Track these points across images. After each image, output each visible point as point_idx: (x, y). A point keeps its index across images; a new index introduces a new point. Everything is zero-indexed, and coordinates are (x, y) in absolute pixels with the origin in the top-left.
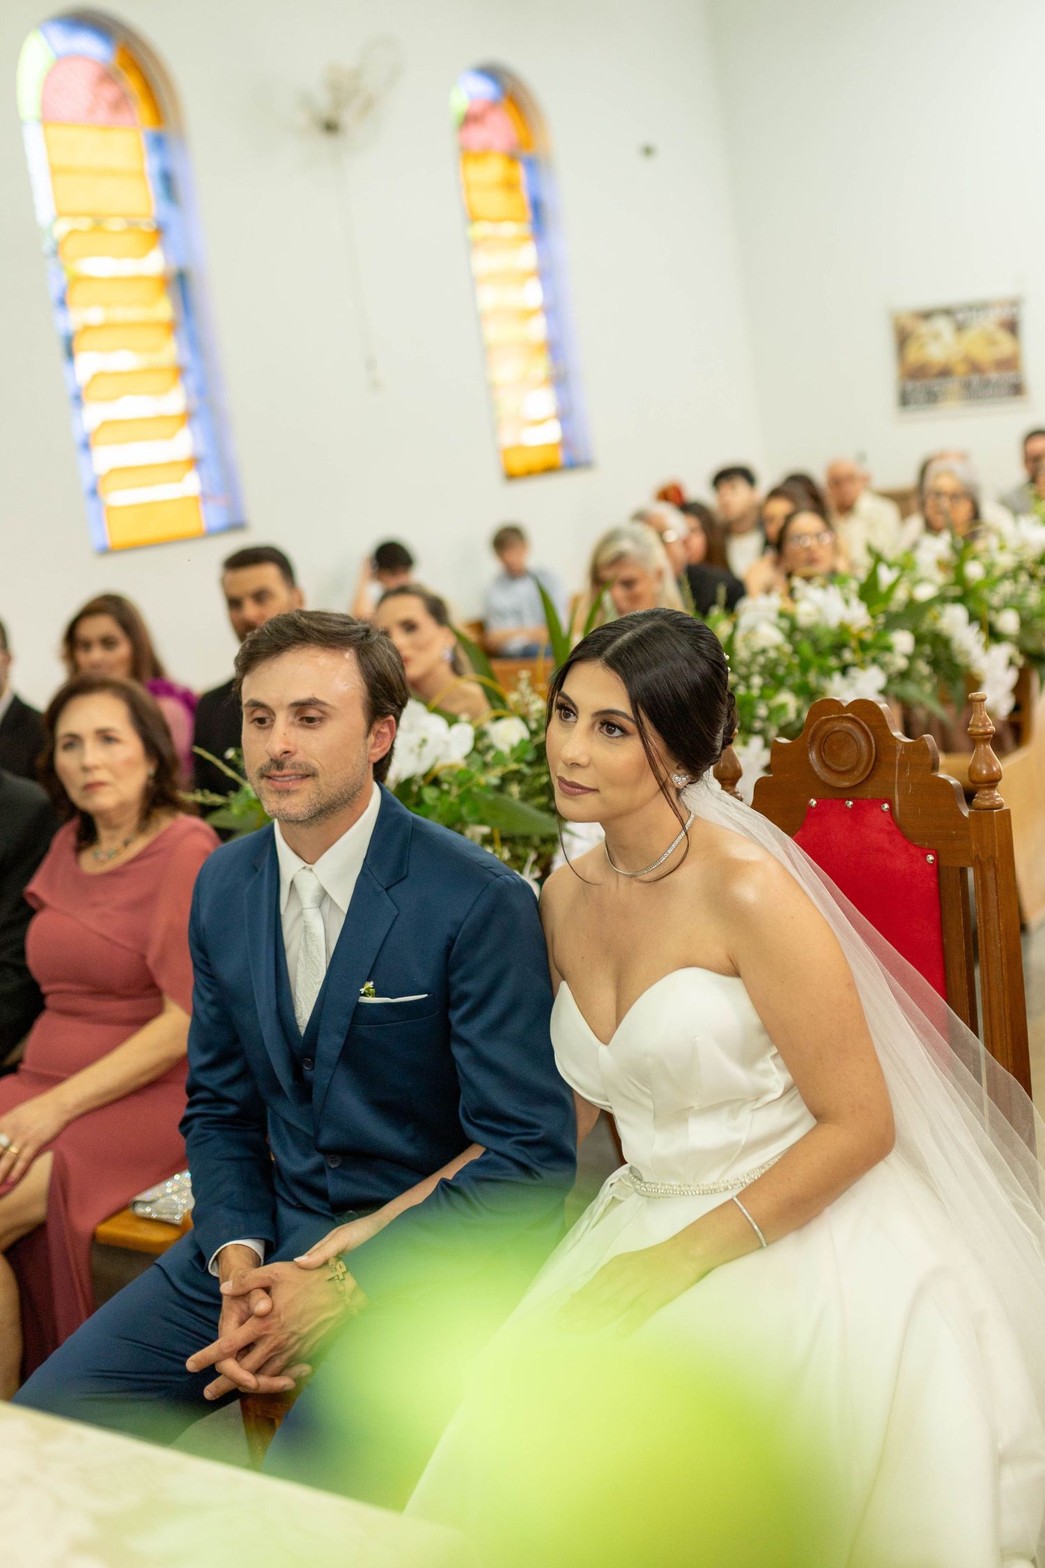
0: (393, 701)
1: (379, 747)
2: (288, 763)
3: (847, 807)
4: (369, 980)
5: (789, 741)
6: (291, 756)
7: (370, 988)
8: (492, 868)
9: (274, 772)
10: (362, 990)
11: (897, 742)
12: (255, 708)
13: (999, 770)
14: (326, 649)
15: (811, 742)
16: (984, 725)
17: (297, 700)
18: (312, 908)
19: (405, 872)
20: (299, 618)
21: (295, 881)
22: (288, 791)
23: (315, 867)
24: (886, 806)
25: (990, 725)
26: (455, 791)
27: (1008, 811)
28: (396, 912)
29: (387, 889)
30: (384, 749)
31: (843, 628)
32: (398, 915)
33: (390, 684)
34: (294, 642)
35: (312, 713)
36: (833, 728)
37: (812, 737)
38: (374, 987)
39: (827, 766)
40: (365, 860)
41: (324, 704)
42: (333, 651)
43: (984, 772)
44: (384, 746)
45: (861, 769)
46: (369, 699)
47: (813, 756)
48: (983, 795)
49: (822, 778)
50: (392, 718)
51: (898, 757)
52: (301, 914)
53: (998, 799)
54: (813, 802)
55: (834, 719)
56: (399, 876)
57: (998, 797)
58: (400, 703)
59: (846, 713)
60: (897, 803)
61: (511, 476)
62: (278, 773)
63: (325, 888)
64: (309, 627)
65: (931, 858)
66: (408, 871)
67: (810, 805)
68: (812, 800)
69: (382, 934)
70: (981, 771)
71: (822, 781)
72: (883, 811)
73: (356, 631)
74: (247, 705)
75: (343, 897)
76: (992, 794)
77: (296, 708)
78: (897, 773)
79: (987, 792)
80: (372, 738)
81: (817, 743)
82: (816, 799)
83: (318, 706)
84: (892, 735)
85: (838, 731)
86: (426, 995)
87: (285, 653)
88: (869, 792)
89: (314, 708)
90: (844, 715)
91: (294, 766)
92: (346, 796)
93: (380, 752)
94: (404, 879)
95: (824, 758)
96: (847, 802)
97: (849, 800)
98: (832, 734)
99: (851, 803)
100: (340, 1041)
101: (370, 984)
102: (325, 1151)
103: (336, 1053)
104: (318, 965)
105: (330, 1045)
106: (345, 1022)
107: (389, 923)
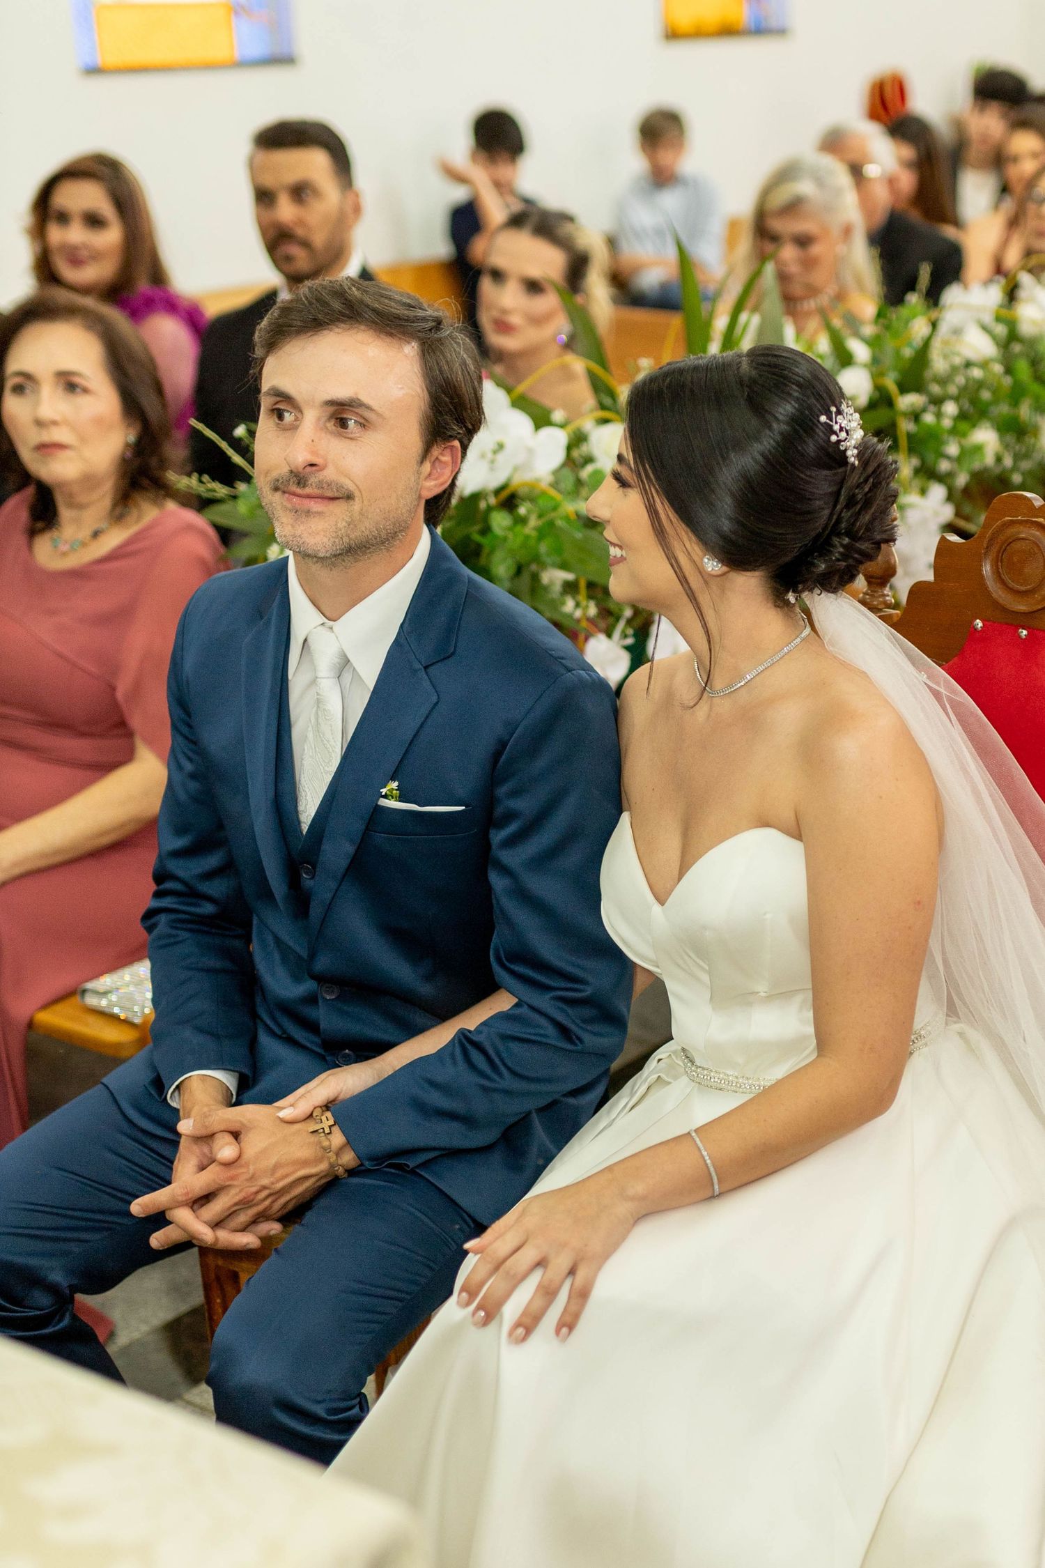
0: (461, 421)
1: (436, 479)
2: (313, 480)
3: (1019, 637)
5: (964, 541)
6: (318, 471)
7: (393, 789)
8: (562, 658)
9: (294, 488)
12: (278, 399)
14: (382, 336)
15: (987, 548)
17: (335, 398)
18: (328, 678)
19: (453, 648)
20: (350, 289)
21: (309, 640)
22: (308, 511)
23: (336, 625)
26: (533, 522)
28: (434, 699)
29: (426, 668)
30: (442, 484)
32: (437, 703)
33: (459, 396)
34: (339, 320)
35: (350, 415)
36: (1019, 533)
37: (989, 542)
38: (399, 788)
39: (1003, 583)
40: (402, 625)
41: (368, 408)
42: (388, 339)
44: (442, 480)
46: (429, 412)
47: (987, 569)
49: (995, 595)
50: (456, 443)
52: (314, 682)
54: (979, 624)
55: (1021, 522)
56: (443, 653)
58: (470, 427)
59: (1037, 517)
61: (673, 35)
62: (299, 491)
63: (348, 656)
64: (361, 302)
66: (456, 648)
67: (974, 627)
68: (978, 621)
69: (415, 724)
71: (993, 600)
73: (424, 319)
74: (268, 393)
75: (369, 671)
77: (332, 409)
80: (427, 466)
81: (995, 549)
82: (983, 620)
83: (361, 411)
85: (1023, 539)
86: (463, 808)
87: (325, 332)
89: (355, 413)
90: (1034, 520)
91: (320, 485)
92: (383, 535)
93: (435, 486)
94: (448, 657)
95: (1000, 570)
96: (1020, 630)
97: (1023, 629)
98: (1013, 541)
99: (1025, 632)
100: (350, 849)
101: (394, 785)
102: (320, 979)
103: (344, 863)
104: (331, 751)
105: (337, 853)
106: (358, 827)
107: (424, 711)
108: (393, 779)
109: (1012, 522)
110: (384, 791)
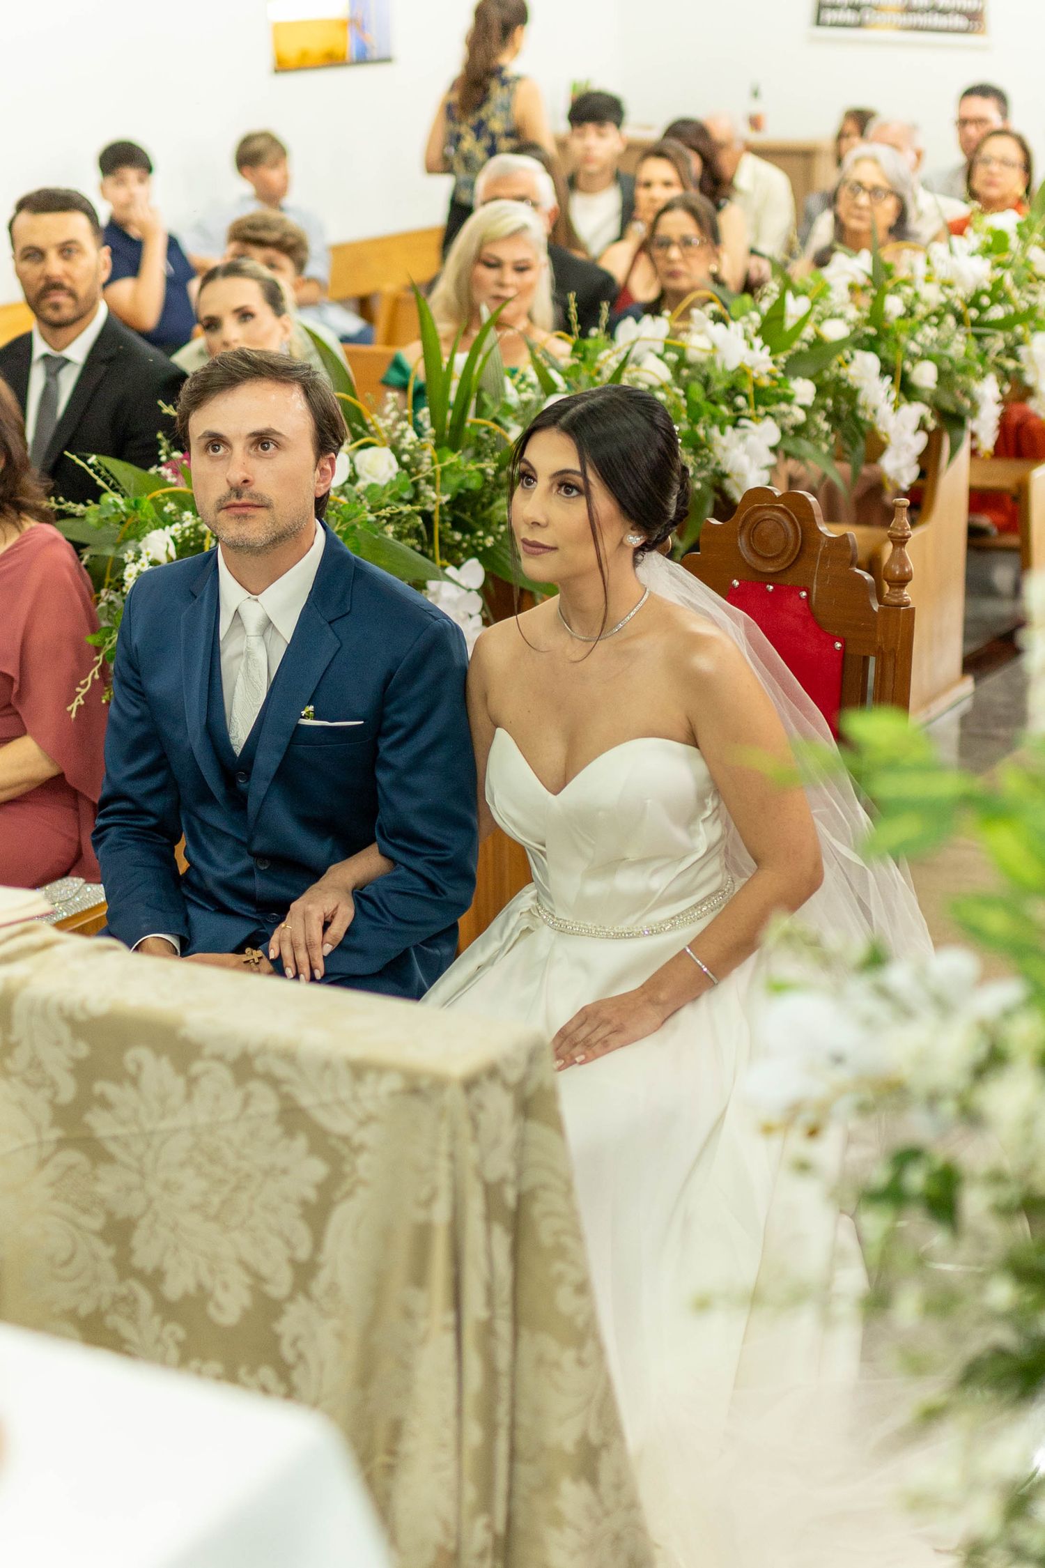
0: (336, 437)
1: (323, 482)
2: (245, 493)
3: (767, 591)
5: (721, 523)
6: (251, 486)
7: (310, 711)
8: (432, 611)
9: (233, 502)
11: (822, 535)
12: (212, 438)
13: (911, 572)
14: (278, 383)
15: (741, 527)
16: (903, 530)
17: (254, 431)
18: (255, 636)
19: (349, 609)
21: (240, 610)
22: (247, 517)
23: (261, 598)
24: (804, 594)
25: (908, 530)
27: (913, 610)
28: (338, 645)
29: (330, 623)
30: (326, 486)
31: (742, 372)
32: (340, 648)
33: (335, 420)
34: (248, 376)
36: (764, 516)
37: (743, 522)
38: (313, 710)
39: (754, 551)
40: (310, 595)
41: (280, 434)
43: (897, 572)
44: (326, 483)
45: (785, 558)
46: (316, 434)
47: (742, 542)
48: (893, 593)
49: (747, 560)
50: (333, 455)
51: (821, 550)
52: (244, 640)
53: (906, 598)
54: (736, 583)
55: (766, 508)
56: (342, 612)
57: (906, 595)
58: (341, 440)
59: (779, 503)
60: (815, 591)
62: (237, 502)
63: (270, 618)
65: (838, 645)
66: (351, 608)
67: (733, 585)
68: (735, 581)
69: (323, 666)
70: (895, 572)
71: (748, 564)
72: (800, 598)
74: (203, 437)
75: (287, 628)
76: (902, 592)
77: (254, 438)
78: (818, 565)
79: (897, 590)
80: (318, 473)
81: (747, 528)
82: (740, 580)
83: (274, 436)
84: (818, 529)
85: (768, 519)
86: (362, 722)
88: (789, 580)
89: (271, 438)
90: (775, 505)
91: (252, 495)
93: (323, 488)
94: (347, 614)
95: (752, 543)
96: (768, 586)
97: (770, 584)
98: (762, 521)
99: (771, 588)
100: (278, 757)
101: (311, 708)
102: (256, 855)
103: (273, 768)
104: (259, 689)
105: (267, 762)
106: (284, 741)
107: (331, 655)
108: (309, 704)
109: (760, 508)
110: (303, 713)
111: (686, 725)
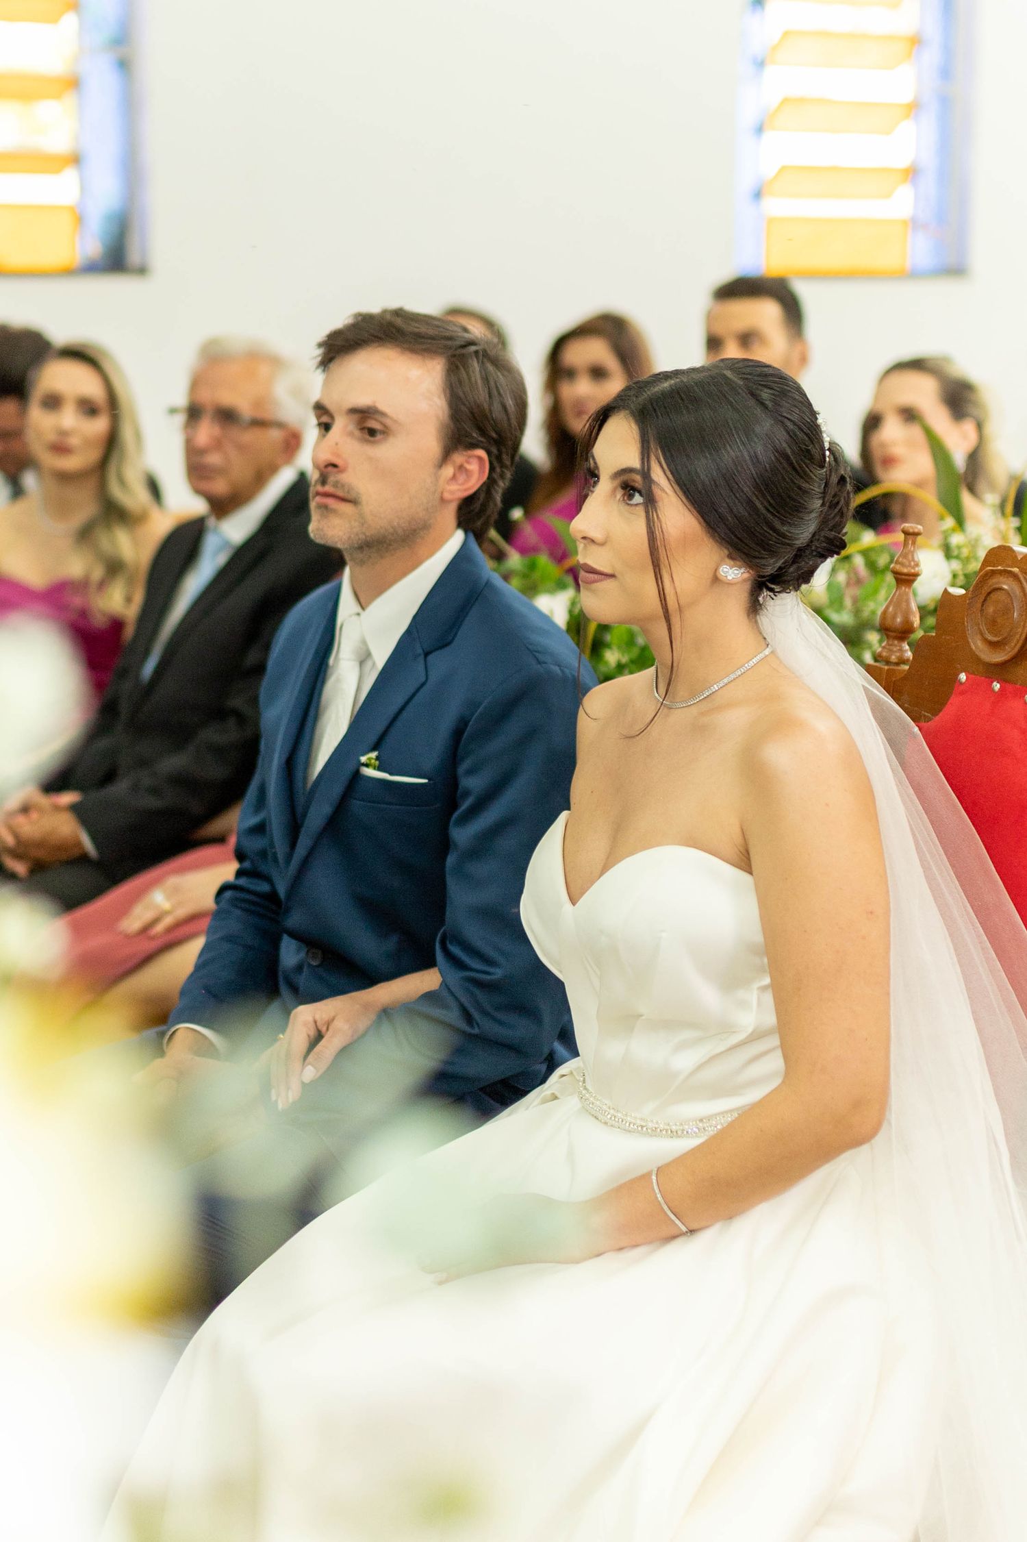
1: (460, 484)
3: (993, 690)
4: (373, 749)
7: (372, 758)
8: (538, 652)
10: (363, 759)
15: (971, 598)
17: (356, 406)
18: (350, 660)
19: (450, 638)
21: (343, 628)
23: (365, 614)
28: (423, 680)
30: (467, 489)
32: (424, 683)
35: (372, 424)
36: (998, 583)
37: (973, 592)
38: (377, 758)
39: (981, 633)
40: (415, 616)
41: (385, 415)
44: (467, 486)
45: (1012, 644)
47: (969, 620)
49: (974, 649)
50: (482, 453)
54: (964, 677)
55: (1001, 572)
56: (443, 642)
59: (1013, 567)
63: (366, 639)
66: (453, 639)
67: (961, 680)
68: (962, 674)
69: (400, 701)
71: (975, 653)
72: (1024, 702)
77: (357, 417)
80: (449, 471)
82: (966, 674)
83: (380, 418)
85: (999, 589)
86: (425, 781)
88: (1013, 675)
89: (376, 420)
90: (1009, 569)
93: (460, 490)
94: (450, 643)
95: (980, 621)
96: (996, 686)
97: (997, 681)
100: (328, 811)
101: (374, 754)
106: (339, 791)
109: (994, 573)
110: (366, 760)
111: (738, 840)
